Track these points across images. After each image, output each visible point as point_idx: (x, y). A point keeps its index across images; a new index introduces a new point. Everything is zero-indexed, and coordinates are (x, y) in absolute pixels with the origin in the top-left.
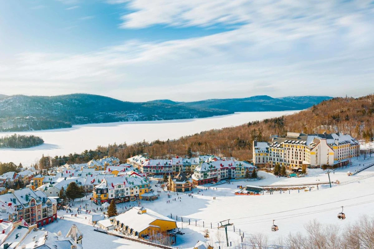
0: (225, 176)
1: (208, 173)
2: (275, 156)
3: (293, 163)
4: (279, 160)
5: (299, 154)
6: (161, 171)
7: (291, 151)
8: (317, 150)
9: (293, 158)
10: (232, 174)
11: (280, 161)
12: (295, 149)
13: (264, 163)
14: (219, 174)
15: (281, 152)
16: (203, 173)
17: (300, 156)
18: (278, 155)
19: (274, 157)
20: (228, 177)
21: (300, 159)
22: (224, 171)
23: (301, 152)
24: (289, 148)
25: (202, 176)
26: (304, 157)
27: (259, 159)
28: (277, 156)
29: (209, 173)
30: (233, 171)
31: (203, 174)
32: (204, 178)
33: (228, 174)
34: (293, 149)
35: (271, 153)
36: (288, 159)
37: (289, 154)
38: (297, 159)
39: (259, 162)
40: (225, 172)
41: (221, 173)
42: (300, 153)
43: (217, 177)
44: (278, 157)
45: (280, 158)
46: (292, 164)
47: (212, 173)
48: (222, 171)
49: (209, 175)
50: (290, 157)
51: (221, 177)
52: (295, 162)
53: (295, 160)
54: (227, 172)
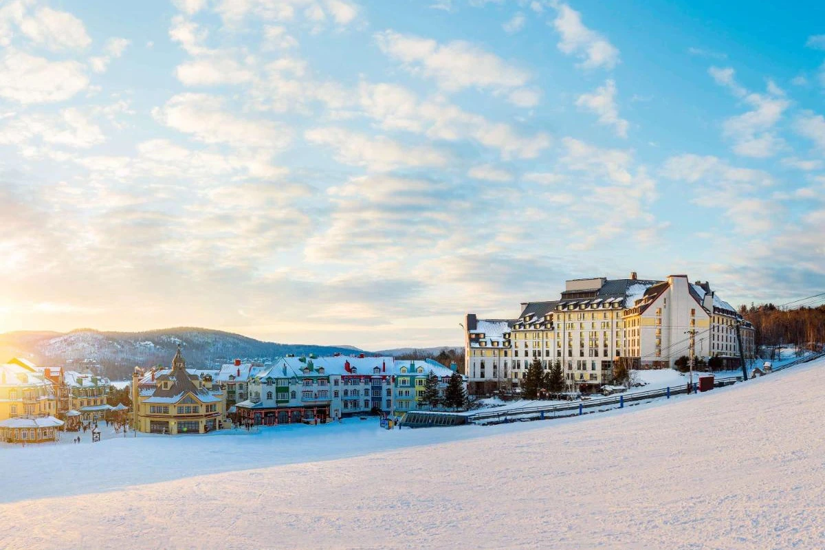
0: (362, 403)
1: (292, 387)
2: (530, 353)
3: (584, 368)
7: (576, 332)
8: (659, 312)
9: (582, 354)
10: (385, 397)
13: (496, 380)
14: (336, 394)
16: (274, 385)
17: (606, 345)
18: (537, 350)
19: (527, 358)
20: (369, 408)
21: (606, 354)
22: (357, 387)
23: (609, 331)
24: (571, 323)
25: (269, 396)
26: (618, 344)
27: (483, 366)
29: (298, 389)
30: (389, 386)
31: (273, 388)
32: (277, 402)
33: (369, 398)
34: (582, 327)
35: (517, 345)
36: (568, 358)
37: (570, 344)
38: (597, 355)
39: (482, 375)
40: (362, 392)
41: (346, 392)
42: (605, 335)
43: (328, 406)
44: (539, 356)
45: (545, 359)
46: (580, 372)
47: (308, 388)
48: (350, 387)
49: (299, 395)
50: (573, 353)
51: (346, 406)
52: (589, 366)
53: (588, 359)
54: (366, 390)
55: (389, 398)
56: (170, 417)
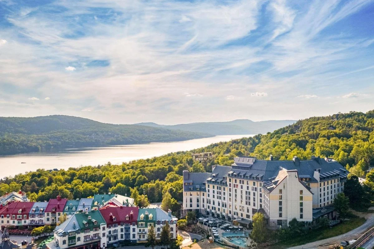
0: (119, 237)
1: (77, 236)
2: (216, 197)
3: (243, 210)
4: (221, 205)
5: (252, 196)
7: (239, 190)
8: (281, 191)
9: (242, 202)
10: (132, 233)
11: (223, 206)
12: (245, 186)
13: (198, 208)
14: (104, 235)
15: (223, 191)
16: (67, 236)
17: (254, 199)
18: (219, 195)
19: (214, 199)
20: (123, 239)
21: (254, 205)
22: (116, 228)
23: (256, 192)
24: (236, 184)
25: (64, 242)
26: (261, 201)
28: (218, 198)
29: (82, 235)
30: (134, 227)
31: (66, 238)
32: (69, 245)
33: (123, 233)
34: (242, 187)
35: (209, 191)
36: (234, 203)
37: (236, 196)
38: (249, 204)
39: (191, 206)
40: (119, 230)
41: (110, 232)
42: (254, 194)
43: (100, 241)
44: (220, 199)
45: (223, 201)
47: (87, 234)
48: (112, 229)
49: (82, 239)
50: (237, 201)
51: (110, 240)
52: (246, 210)
53: (245, 206)
54: (122, 230)
55: (134, 233)
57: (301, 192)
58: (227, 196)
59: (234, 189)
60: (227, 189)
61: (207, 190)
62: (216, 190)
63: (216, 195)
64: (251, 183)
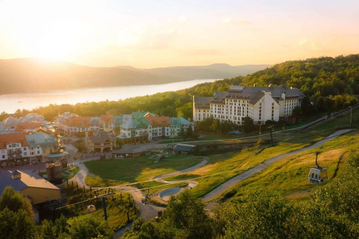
0: (158, 134)
1: (136, 131)
2: (217, 112)
3: (236, 119)
4: (220, 117)
5: (242, 110)
6: (87, 129)
7: (233, 106)
8: (261, 104)
9: (235, 114)
10: (166, 132)
11: (222, 118)
12: (237, 103)
14: (150, 131)
15: (222, 108)
17: (243, 112)
18: (219, 111)
19: (216, 114)
20: (161, 136)
21: (243, 115)
23: (245, 107)
24: (231, 102)
25: (129, 134)
26: (248, 112)
27: (199, 116)
28: (218, 113)
29: (138, 131)
30: (168, 128)
31: (130, 132)
32: (132, 136)
33: (161, 132)
34: (235, 105)
35: (212, 108)
36: (230, 115)
37: (231, 110)
38: (240, 115)
39: (199, 119)
40: (158, 130)
41: (153, 130)
42: (243, 108)
43: (148, 136)
44: (220, 113)
45: (222, 114)
46: (234, 120)
47: (141, 131)
48: (155, 129)
49: (138, 133)
50: (232, 113)
51: (153, 135)
52: (237, 119)
53: (237, 117)
54: (160, 130)
55: (168, 132)
56: (101, 147)
57: (273, 104)
58: (225, 111)
59: (230, 106)
60: (225, 106)
61: (211, 108)
62: (217, 108)
63: (217, 110)
64: (242, 101)
